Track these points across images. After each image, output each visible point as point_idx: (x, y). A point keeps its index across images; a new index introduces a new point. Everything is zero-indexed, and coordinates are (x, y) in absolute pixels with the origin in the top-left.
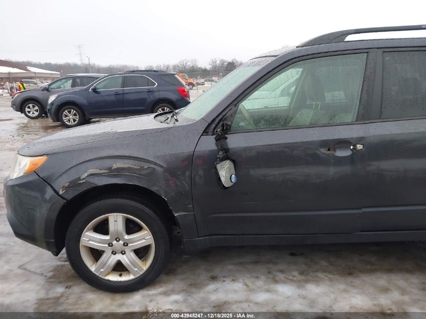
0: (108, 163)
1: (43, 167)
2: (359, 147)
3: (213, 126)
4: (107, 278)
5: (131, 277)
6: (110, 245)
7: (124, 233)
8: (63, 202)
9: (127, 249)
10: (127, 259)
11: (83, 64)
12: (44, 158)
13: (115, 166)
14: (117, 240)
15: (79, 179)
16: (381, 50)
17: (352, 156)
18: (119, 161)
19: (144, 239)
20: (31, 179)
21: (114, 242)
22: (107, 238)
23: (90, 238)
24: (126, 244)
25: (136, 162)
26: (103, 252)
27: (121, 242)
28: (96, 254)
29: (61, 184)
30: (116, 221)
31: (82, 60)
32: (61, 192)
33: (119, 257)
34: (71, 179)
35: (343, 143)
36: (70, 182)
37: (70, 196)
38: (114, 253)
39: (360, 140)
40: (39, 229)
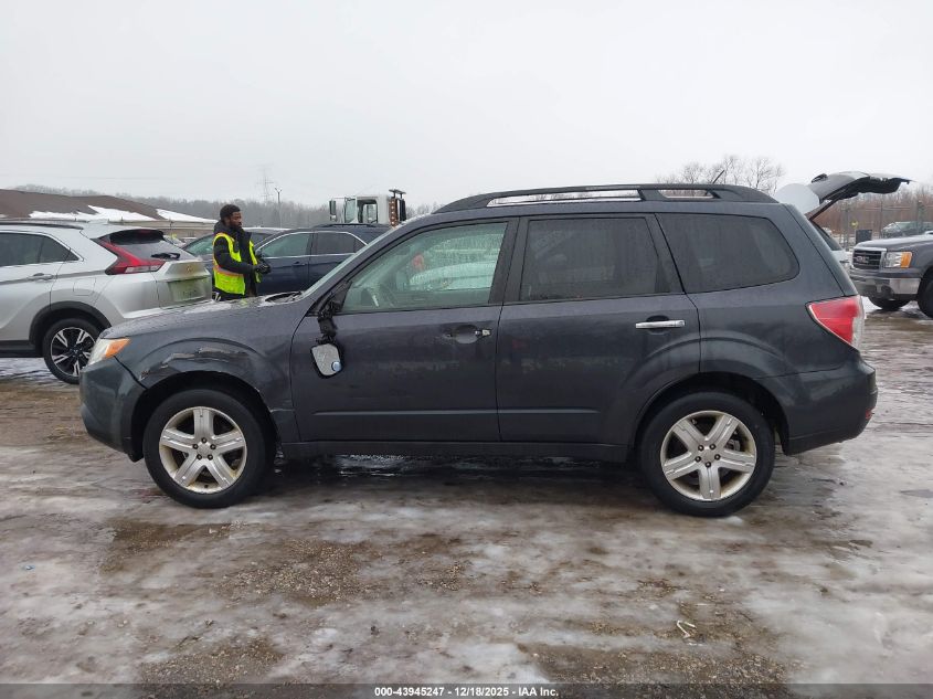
0: (194, 346)
1: (123, 351)
2: (486, 332)
3: (320, 305)
4: (189, 488)
5: (219, 489)
6: (195, 447)
7: (211, 432)
8: (142, 390)
9: (215, 454)
10: (215, 465)
11: (269, 202)
12: (125, 341)
13: (202, 350)
14: (204, 440)
15: (161, 364)
16: (526, 219)
17: (476, 344)
18: (207, 343)
19: (234, 440)
20: (109, 364)
21: (200, 444)
22: (191, 437)
23: (172, 437)
24: (213, 447)
25: (227, 346)
26: (187, 455)
27: (208, 444)
28: (179, 457)
29: (141, 370)
30: (203, 417)
31: (267, 195)
32: (140, 379)
33: (205, 462)
34: (152, 364)
35: (466, 328)
36: (152, 368)
37: (150, 384)
38: (199, 457)
39: (486, 325)
40: (115, 426)
